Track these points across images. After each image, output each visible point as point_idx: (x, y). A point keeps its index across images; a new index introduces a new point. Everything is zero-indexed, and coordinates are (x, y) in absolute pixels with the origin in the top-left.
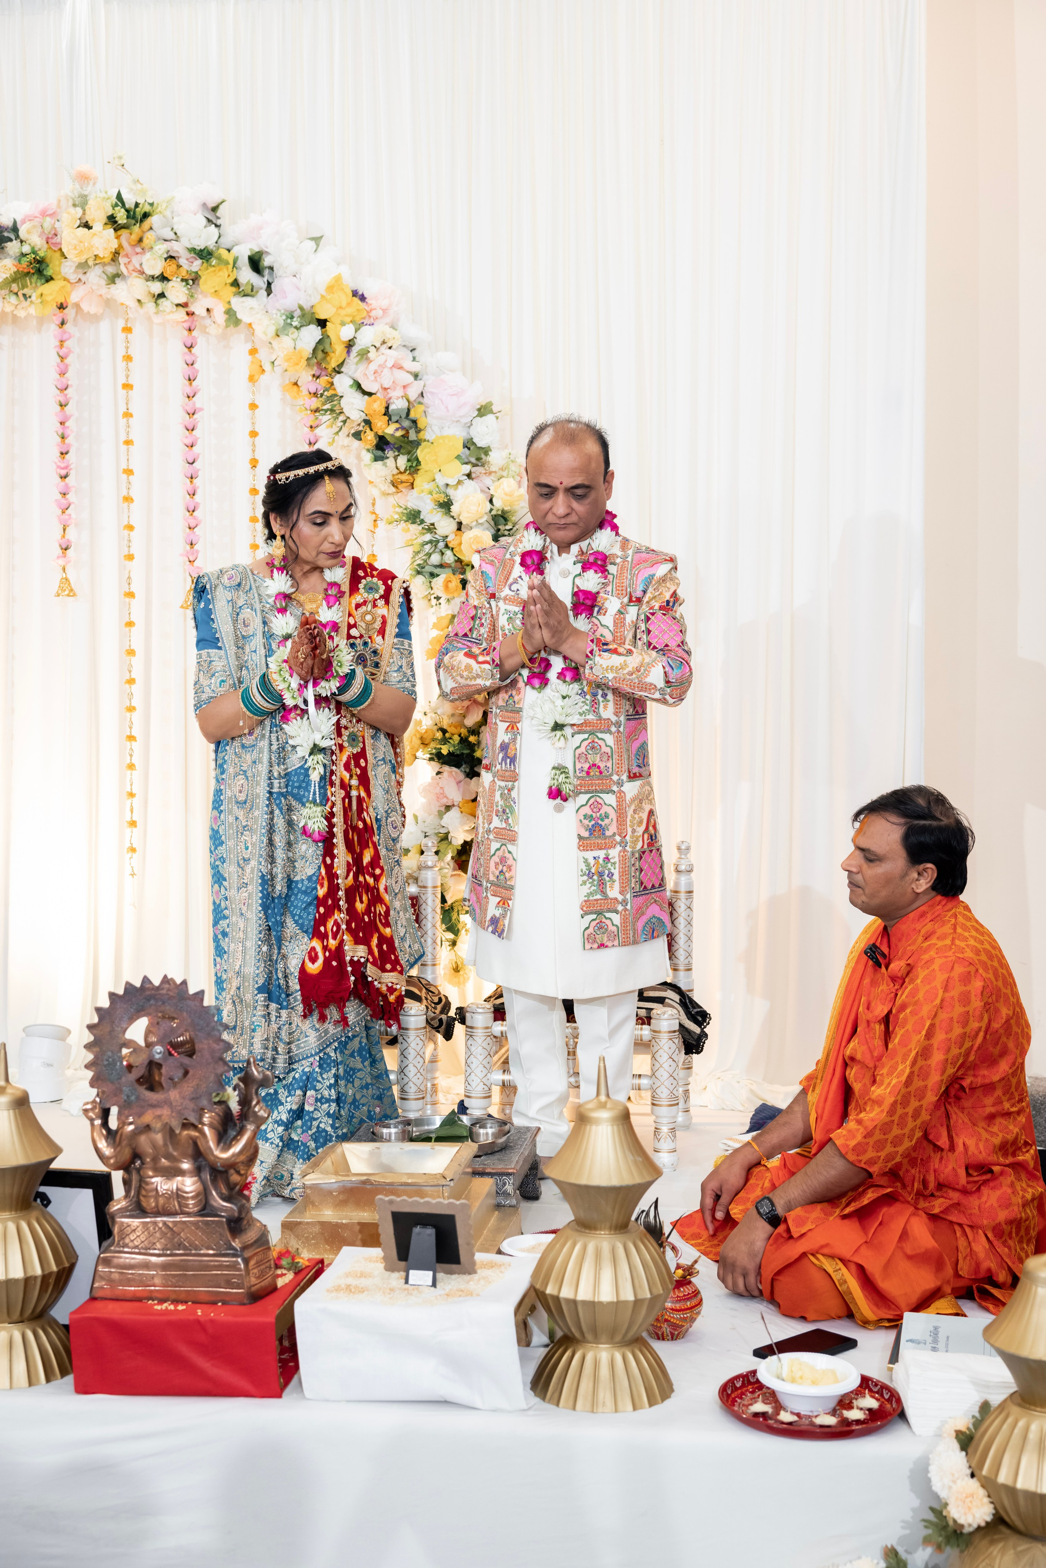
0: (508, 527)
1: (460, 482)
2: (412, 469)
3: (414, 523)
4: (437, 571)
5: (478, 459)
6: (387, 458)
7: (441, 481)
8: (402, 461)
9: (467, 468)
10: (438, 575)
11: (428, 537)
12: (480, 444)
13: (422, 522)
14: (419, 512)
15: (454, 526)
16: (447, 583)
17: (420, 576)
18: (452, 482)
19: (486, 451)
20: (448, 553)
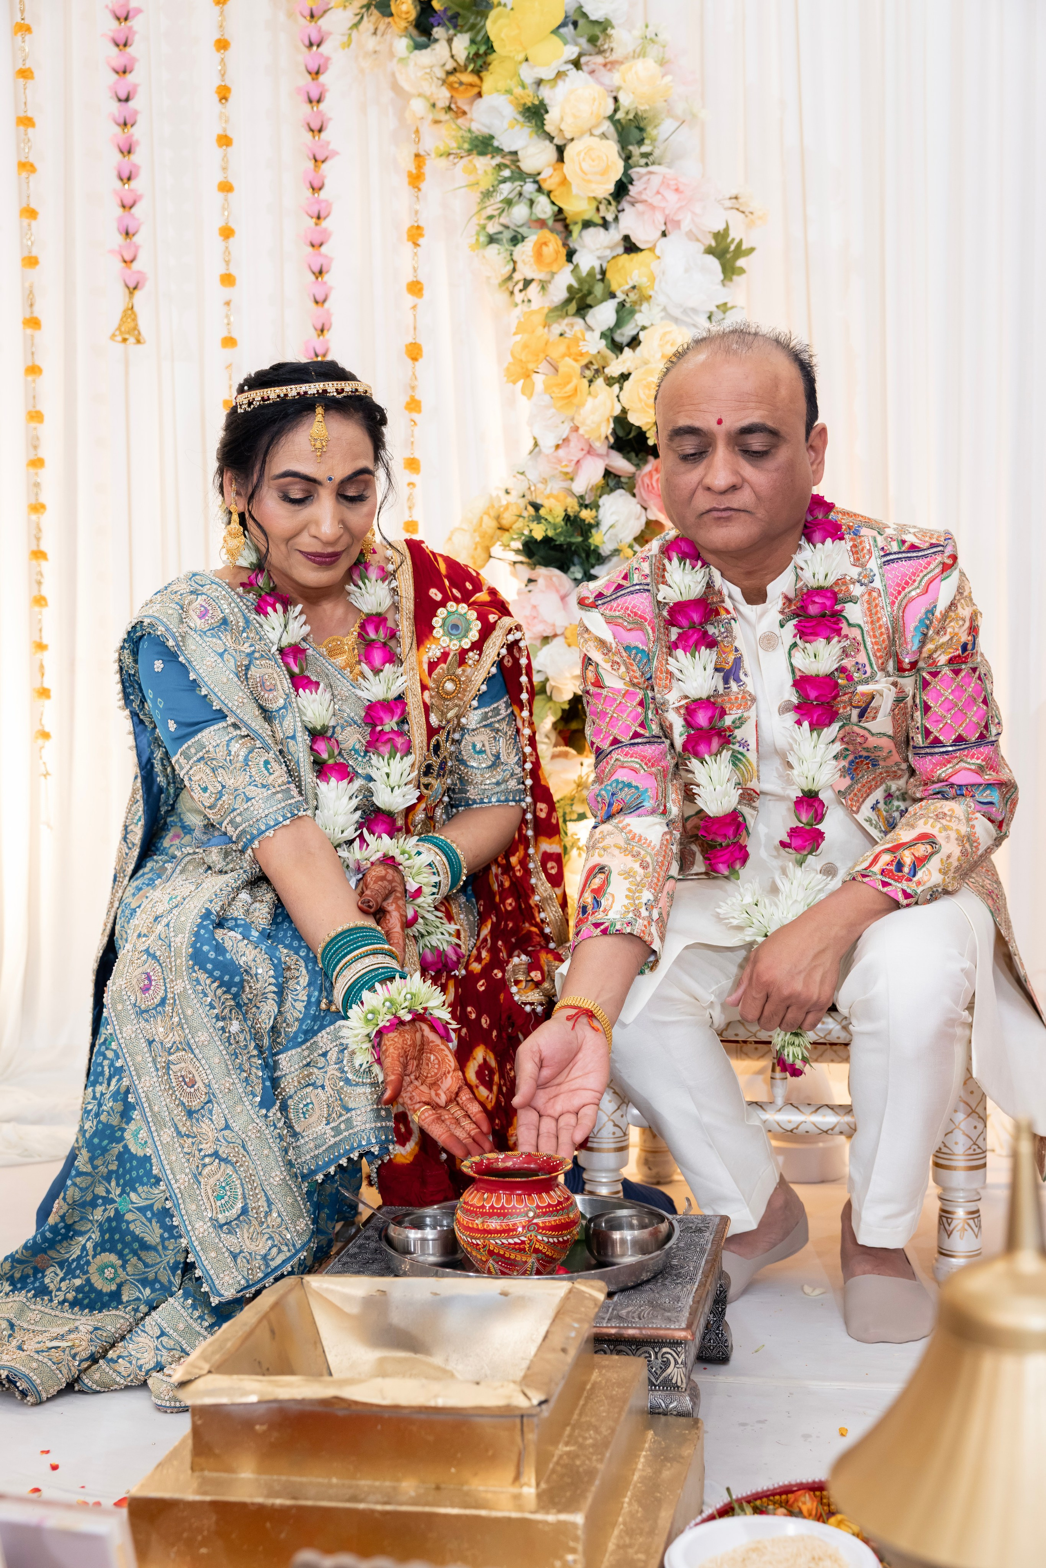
0: (645, 149)
1: (560, 75)
2: (480, 62)
3: (482, 153)
4: (523, 231)
5: (593, 40)
6: (436, 40)
7: (528, 74)
8: (462, 45)
9: (572, 52)
10: (523, 238)
11: (507, 173)
12: (593, 17)
13: (499, 150)
14: (492, 137)
15: (551, 153)
16: (540, 246)
17: (494, 246)
18: (547, 73)
19: (604, 26)
20: (542, 200)
